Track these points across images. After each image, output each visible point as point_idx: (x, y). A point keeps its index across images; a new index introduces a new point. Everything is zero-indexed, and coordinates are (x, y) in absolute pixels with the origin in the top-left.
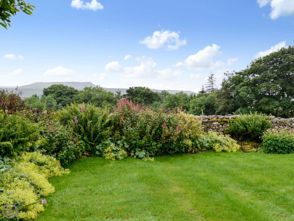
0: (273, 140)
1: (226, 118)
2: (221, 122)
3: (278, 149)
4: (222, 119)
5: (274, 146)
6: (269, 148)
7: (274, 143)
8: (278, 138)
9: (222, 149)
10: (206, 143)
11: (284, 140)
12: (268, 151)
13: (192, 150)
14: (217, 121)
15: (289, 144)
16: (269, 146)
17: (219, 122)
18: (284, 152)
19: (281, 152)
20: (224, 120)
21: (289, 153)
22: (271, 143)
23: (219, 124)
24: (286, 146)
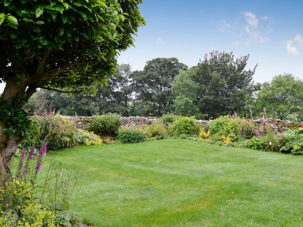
0: (127, 133)
1: (87, 119)
2: (84, 121)
3: (131, 140)
4: (84, 119)
5: (128, 138)
6: (124, 140)
7: (128, 135)
8: (130, 132)
9: (91, 143)
10: (78, 139)
11: (135, 133)
12: (124, 142)
13: (70, 146)
14: (81, 121)
15: (138, 136)
16: (124, 138)
17: (82, 122)
18: (135, 142)
19: (133, 142)
20: (86, 120)
21: (138, 142)
22: (126, 136)
23: (82, 123)
24: (136, 138)
